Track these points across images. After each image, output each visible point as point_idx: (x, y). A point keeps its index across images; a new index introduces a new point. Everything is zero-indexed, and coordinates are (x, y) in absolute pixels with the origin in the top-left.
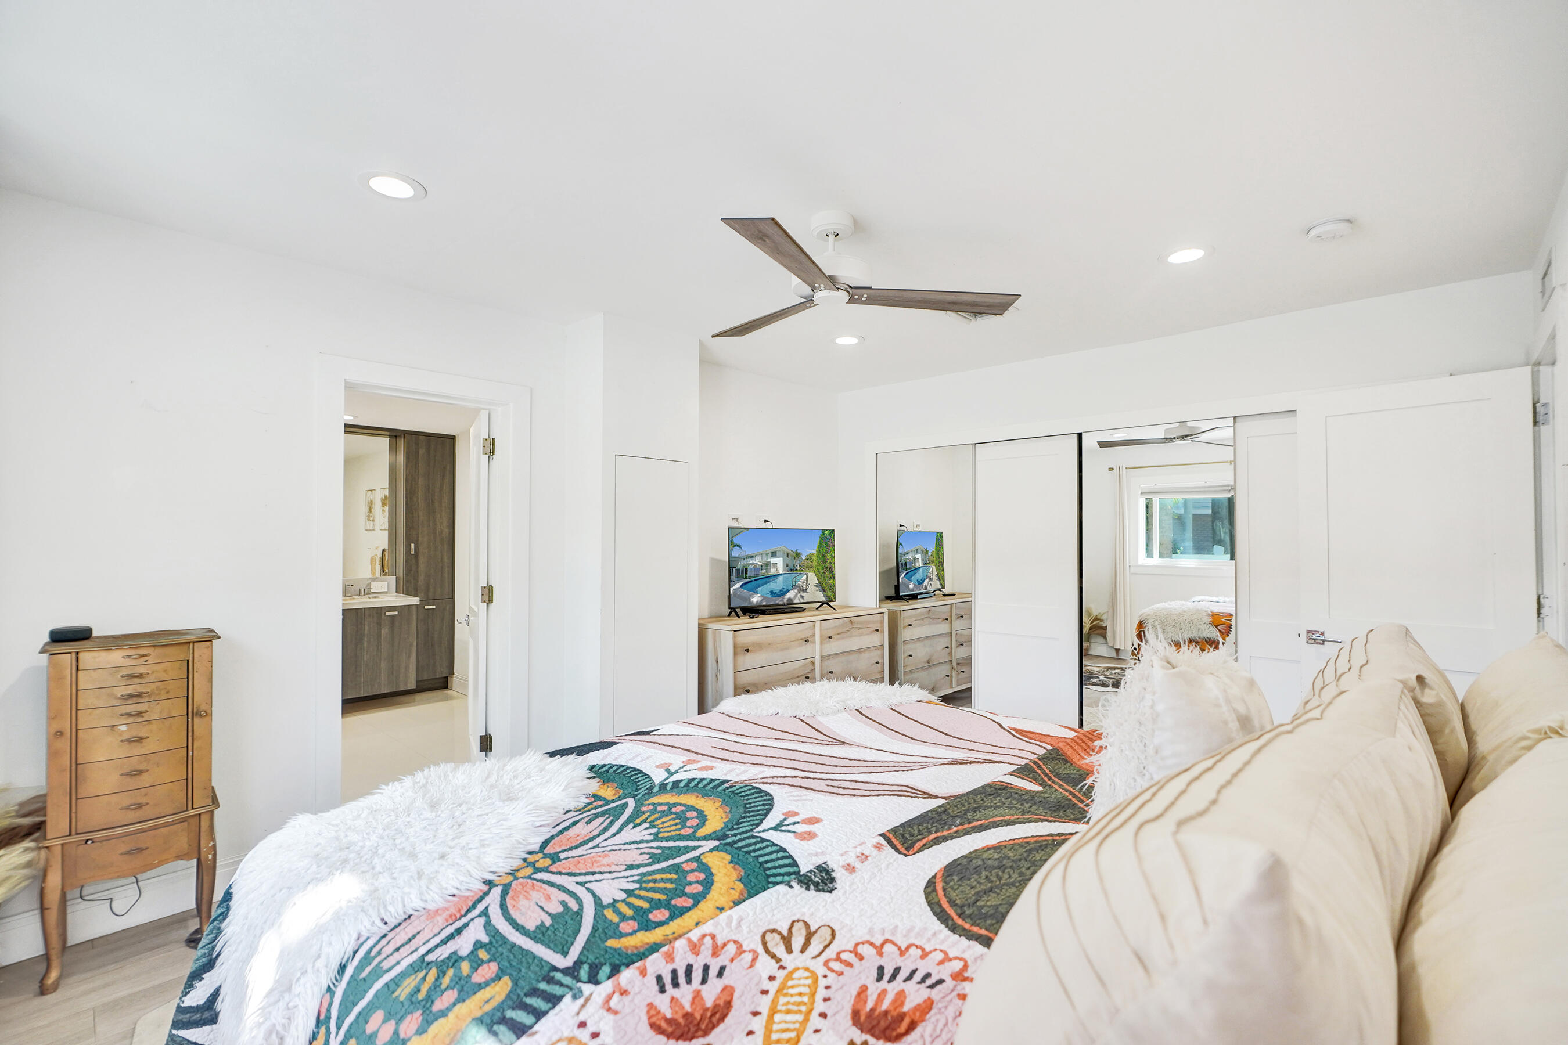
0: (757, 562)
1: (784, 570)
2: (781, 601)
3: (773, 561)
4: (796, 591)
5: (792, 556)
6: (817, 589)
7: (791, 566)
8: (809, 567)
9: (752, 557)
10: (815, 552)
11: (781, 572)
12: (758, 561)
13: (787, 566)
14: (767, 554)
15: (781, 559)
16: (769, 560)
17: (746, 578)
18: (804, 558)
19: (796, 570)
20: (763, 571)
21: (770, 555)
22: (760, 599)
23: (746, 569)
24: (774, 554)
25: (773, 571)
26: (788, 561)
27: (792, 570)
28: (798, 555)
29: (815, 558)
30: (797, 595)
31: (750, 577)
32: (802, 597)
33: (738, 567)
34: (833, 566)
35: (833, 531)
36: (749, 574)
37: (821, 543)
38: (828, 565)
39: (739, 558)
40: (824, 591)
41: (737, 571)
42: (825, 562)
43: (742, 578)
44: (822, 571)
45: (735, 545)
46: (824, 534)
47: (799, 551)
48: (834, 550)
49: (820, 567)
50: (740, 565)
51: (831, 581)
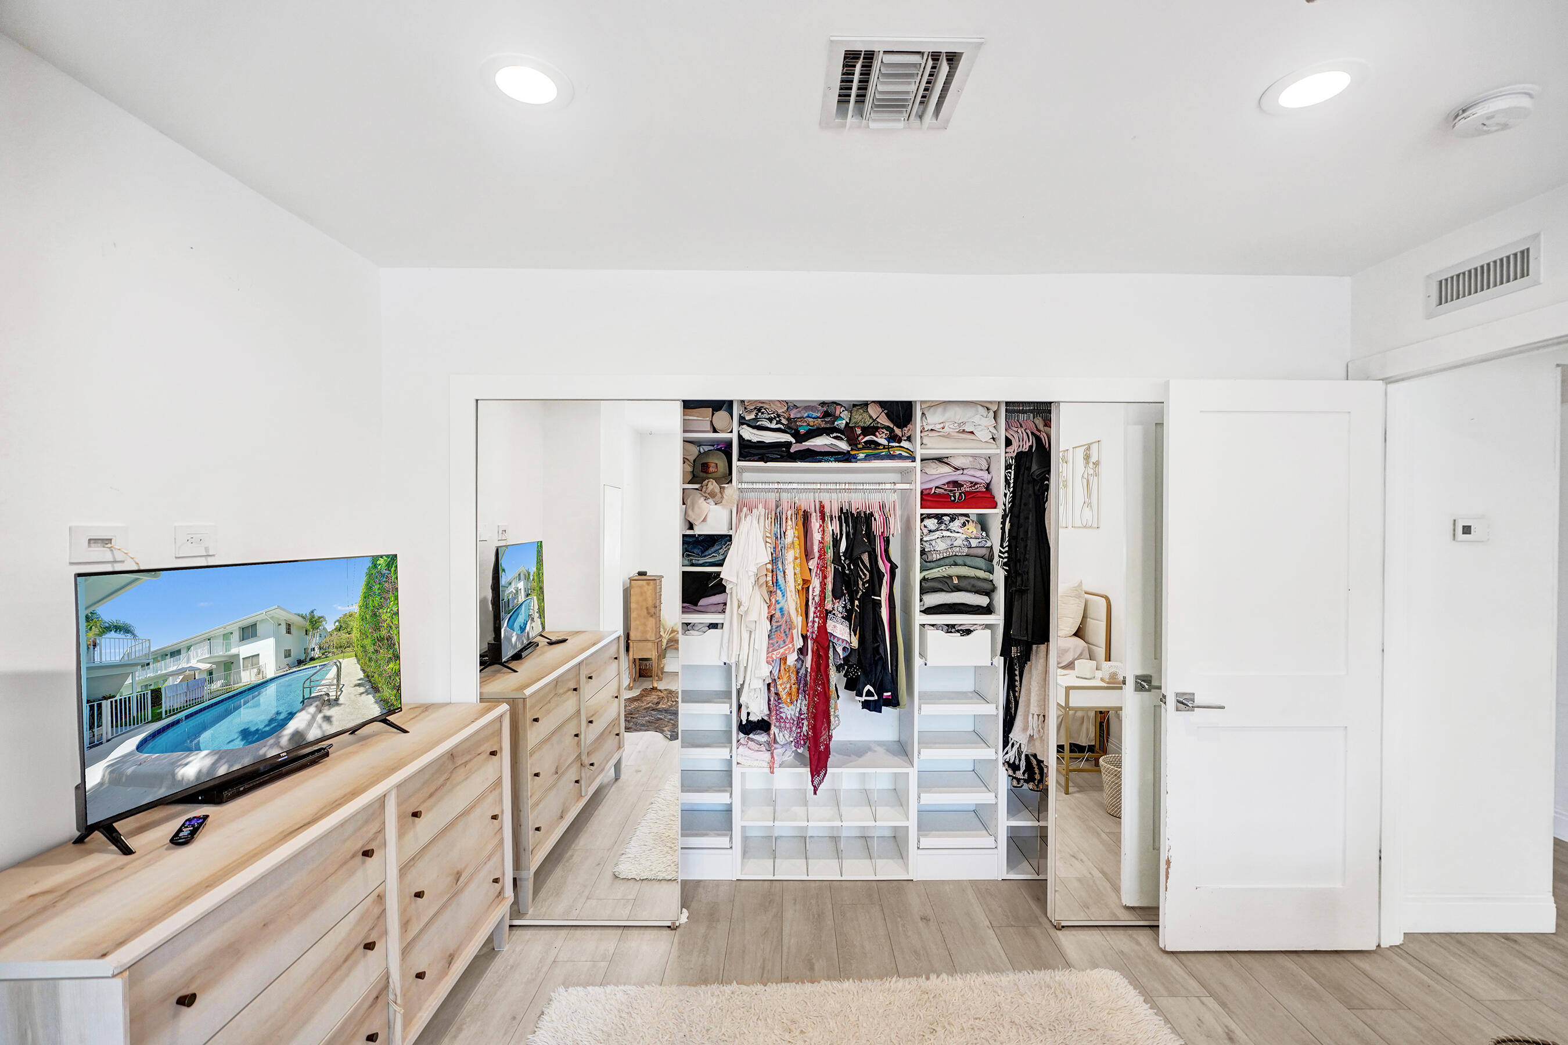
0: (194, 663)
1: (278, 669)
2: (272, 746)
3: (245, 650)
4: (312, 709)
5: (300, 628)
6: (362, 690)
7: (297, 654)
8: (342, 648)
9: (175, 653)
10: (355, 608)
11: (270, 673)
12: (198, 660)
13: (288, 654)
14: (227, 636)
15: (271, 642)
16: (234, 651)
17: (157, 717)
18: (330, 626)
19: (312, 659)
20: (217, 685)
21: (236, 636)
22: (208, 762)
23: (157, 696)
24: (249, 632)
25: (247, 677)
26: (290, 642)
27: (300, 662)
28: (314, 622)
29: (355, 624)
30: (314, 717)
31: (171, 712)
32: (328, 719)
33: (125, 692)
34: (394, 632)
35: (396, 556)
36: (166, 705)
37: (369, 587)
38: (384, 633)
39: (126, 667)
40: (376, 689)
41: (121, 710)
42: (377, 628)
43: (139, 722)
44: (371, 649)
45: (107, 629)
46: (375, 566)
47: (317, 614)
48: (396, 598)
49: (367, 642)
50: (131, 687)
51: (391, 665)
